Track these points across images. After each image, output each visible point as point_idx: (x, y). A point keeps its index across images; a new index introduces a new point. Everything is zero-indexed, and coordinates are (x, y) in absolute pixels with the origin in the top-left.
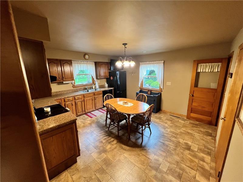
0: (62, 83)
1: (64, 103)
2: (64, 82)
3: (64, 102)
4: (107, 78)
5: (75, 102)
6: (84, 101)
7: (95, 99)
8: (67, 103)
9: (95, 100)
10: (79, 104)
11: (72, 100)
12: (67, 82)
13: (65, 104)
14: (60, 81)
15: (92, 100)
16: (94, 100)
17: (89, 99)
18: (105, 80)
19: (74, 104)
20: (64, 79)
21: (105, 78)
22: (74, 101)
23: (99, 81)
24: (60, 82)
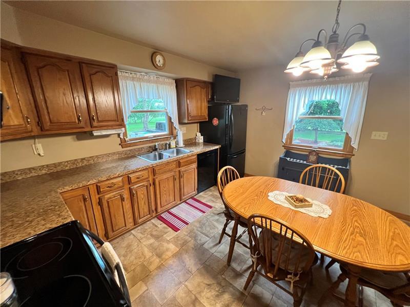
0: (89, 135)
1: (97, 196)
2: (96, 133)
3: (98, 194)
4: (200, 123)
5: (130, 190)
6: (154, 184)
7: (180, 177)
8: (107, 196)
9: (182, 180)
10: (141, 195)
11: (121, 184)
12: (104, 133)
13: (99, 198)
14: (83, 128)
15: (175, 179)
16: (177, 180)
17: (168, 178)
18: (196, 127)
19: (126, 195)
20: (95, 124)
21: (197, 123)
22: (127, 186)
23: (184, 128)
24: (85, 132)
